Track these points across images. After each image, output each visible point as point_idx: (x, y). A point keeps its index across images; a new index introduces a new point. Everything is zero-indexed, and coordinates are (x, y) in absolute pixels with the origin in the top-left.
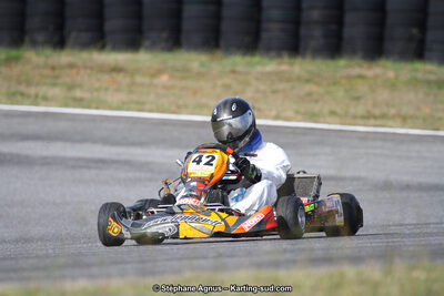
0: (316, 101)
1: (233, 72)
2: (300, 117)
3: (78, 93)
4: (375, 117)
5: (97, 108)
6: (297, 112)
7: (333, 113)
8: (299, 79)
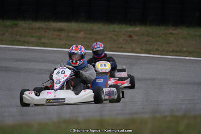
0: (151, 45)
1: (114, 31)
2: (143, 52)
3: (43, 40)
4: (176, 52)
5: (51, 47)
6: (142, 49)
7: (157, 50)
8: (143, 34)
